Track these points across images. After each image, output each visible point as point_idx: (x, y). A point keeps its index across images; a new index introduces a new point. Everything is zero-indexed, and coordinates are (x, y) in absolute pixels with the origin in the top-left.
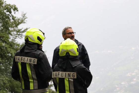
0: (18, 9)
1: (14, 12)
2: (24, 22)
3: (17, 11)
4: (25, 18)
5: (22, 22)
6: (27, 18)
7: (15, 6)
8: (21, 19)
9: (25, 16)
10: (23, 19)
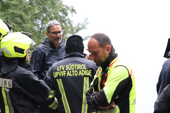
0: (76, 11)
1: (72, 15)
2: (86, 28)
3: (76, 13)
4: (87, 23)
5: (83, 27)
6: (89, 23)
7: (73, 7)
8: (82, 24)
9: (87, 21)
10: (85, 24)
